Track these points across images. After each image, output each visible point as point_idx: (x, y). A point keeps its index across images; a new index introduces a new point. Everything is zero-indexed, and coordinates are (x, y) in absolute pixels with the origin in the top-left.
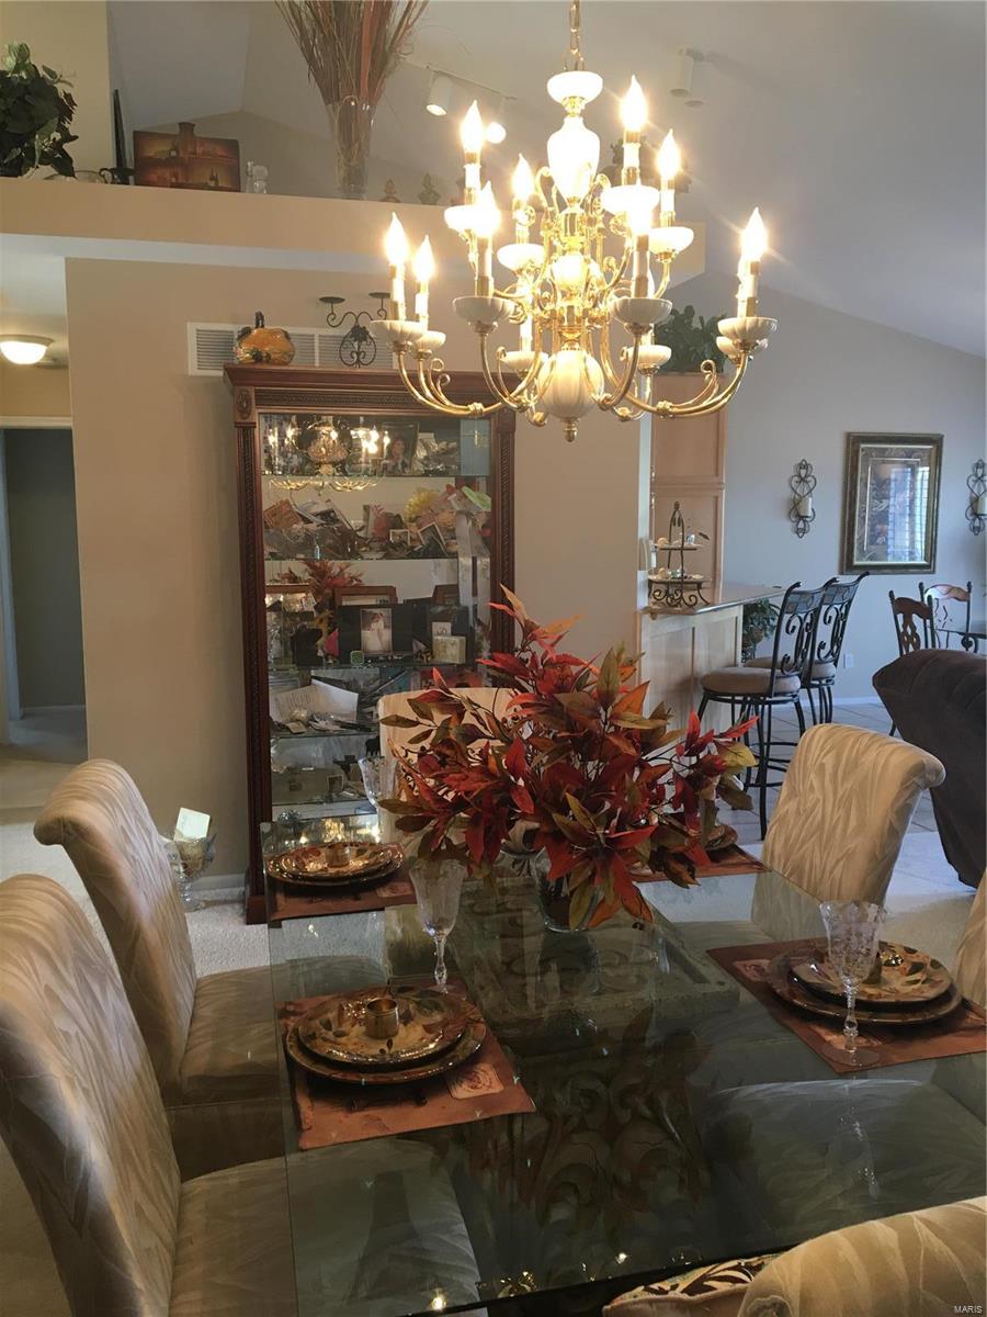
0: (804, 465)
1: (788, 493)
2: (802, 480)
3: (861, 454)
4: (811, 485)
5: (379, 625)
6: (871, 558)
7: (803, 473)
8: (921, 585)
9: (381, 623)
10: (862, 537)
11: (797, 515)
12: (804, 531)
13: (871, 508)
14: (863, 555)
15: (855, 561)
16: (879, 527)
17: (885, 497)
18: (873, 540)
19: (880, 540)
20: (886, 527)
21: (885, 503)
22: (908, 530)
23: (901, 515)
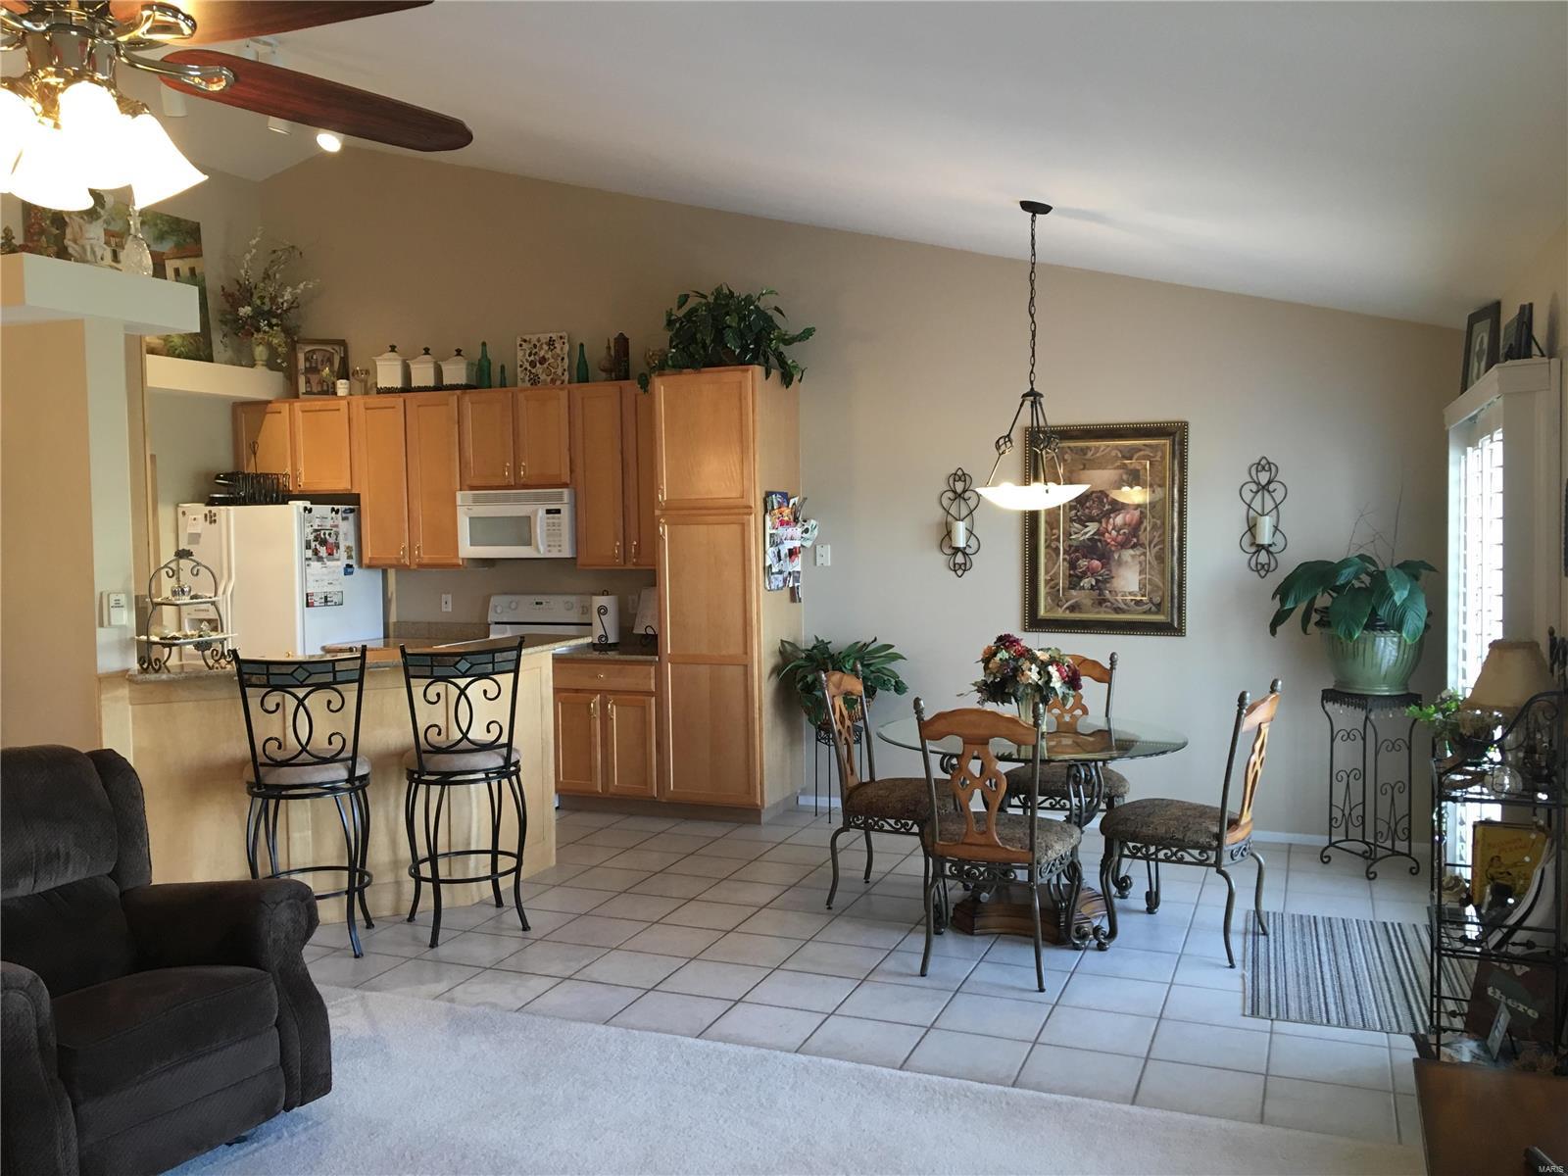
0: (960, 475)
1: (934, 515)
2: (959, 496)
4: (972, 503)
6: (1072, 608)
10: (1053, 577)
11: (960, 560)
12: (965, 567)
13: (1068, 534)
14: (1056, 601)
15: (1042, 612)
16: (1083, 563)
17: (1092, 519)
18: (1074, 582)
19: (1086, 582)
20: (1096, 563)
21: (1092, 527)
22: (1137, 568)
23: (1123, 545)
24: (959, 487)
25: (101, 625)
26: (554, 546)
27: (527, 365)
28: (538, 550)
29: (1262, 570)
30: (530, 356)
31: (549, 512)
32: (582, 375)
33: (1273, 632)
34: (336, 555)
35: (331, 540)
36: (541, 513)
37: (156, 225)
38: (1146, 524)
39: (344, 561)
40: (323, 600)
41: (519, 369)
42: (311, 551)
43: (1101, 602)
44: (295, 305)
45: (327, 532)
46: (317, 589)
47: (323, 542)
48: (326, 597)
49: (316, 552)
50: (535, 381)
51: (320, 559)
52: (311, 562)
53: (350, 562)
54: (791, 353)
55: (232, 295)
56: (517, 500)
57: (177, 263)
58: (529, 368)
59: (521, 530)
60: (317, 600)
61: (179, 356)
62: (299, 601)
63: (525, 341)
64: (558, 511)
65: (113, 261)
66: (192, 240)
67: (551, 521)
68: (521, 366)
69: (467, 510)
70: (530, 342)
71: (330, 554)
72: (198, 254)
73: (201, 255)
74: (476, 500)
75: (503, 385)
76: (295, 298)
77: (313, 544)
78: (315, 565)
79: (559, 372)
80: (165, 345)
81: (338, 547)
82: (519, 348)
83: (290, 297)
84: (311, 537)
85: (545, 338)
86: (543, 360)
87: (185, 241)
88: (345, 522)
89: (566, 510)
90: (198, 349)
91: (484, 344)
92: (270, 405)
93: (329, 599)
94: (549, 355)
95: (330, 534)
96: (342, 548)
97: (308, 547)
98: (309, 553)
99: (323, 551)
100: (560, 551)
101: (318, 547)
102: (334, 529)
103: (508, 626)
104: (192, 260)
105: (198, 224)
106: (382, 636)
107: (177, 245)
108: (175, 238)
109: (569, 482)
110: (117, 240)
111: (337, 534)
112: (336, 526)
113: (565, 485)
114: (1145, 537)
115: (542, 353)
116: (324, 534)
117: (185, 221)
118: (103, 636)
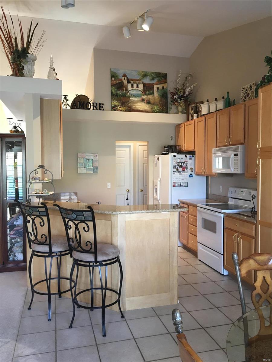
26: (236, 169)
27: (244, 98)
28: (231, 170)
30: (245, 94)
31: (235, 155)
34: (186, 170)
35: (184, 166)
36: (232, 155)
37: (152, 76)
39: (189, 172)
40: (179, 185)
41: (241, 100)
42: (175, 169)
44: (191, 93)
45: (183, 163)
46: (177, 181)
47: (181, 166)
48: (180, 184)
49: (177, 170)
51: (179, 172)
52: (175, 173)
53: (191, 173)
55: (172, 93)
57: (158, 86)
58: (244, 99)
60: (177, 184)
61: (156, 113)
62: (170, 185)
63: (243, 89)
65: (137, 88)
66: (164, 79)
67: (235, 159)
68: (242, 99)
69: (215, 155)
70: (245, 89)
71: (183, 170)
72: (166, 82)
73: (167, 82)
76: (191, 90)
77: (176, 167)
78: (177, 174)
80: (152, 110)
81: (187, 168)
82: (241, 92)
83: (189, 90)
84: (176, 165)
85: (249, 85)
86: (248, 95)
87: (161, 79)
88: (191, 160)
89: (240, 154)
90: (163, 110)
91: (228, 93)
92: (181, 125)
93: (181, 185)
95: (184, 164)
96: (189, 168)
97: (174, 167)
98: (175, 170)
99: (180, 169)
100: (237, 171)
101: (178, 168)
102: (186, 162)
103: (233, 199)
104: (163, 84)
105: (167, 73)
106: (205, 198)
107: (159, 81)
108: (158, 79)
109: (243, 143)
110: (138, 82)
111: (187, 164)
112: (187, 161)
115: (248, 92)
116: (181, 164)
117: (162, 73)
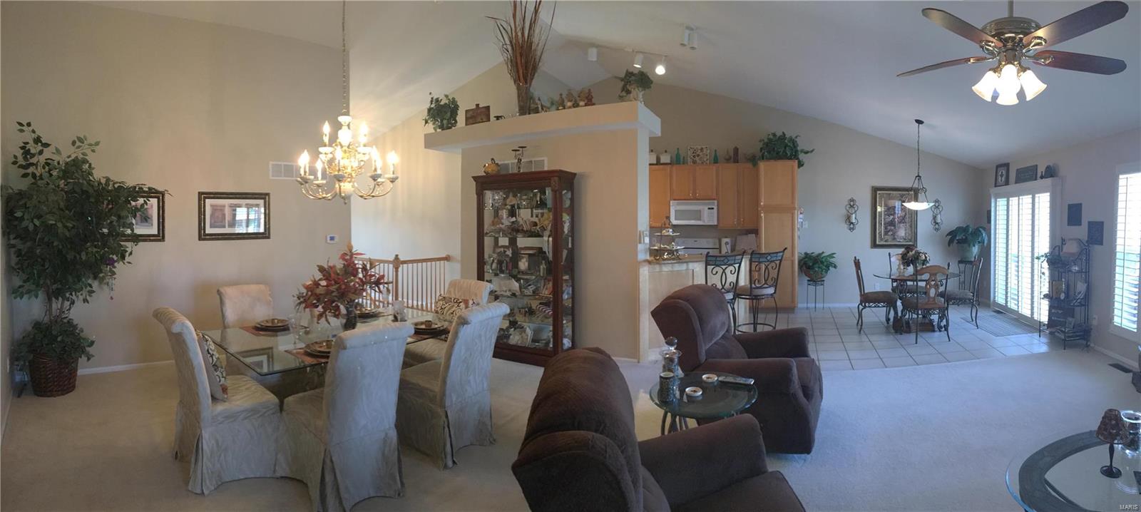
0: (852, 200)
1: (844, 212)
2: (852, 207)
3: (878, 196)
4: (856, 209)
5: (524, 260)
6: (886, 241)
7: (852, 204)
8: (889, 254)
9: (525, 260)
10: (880, 232)
11: (851, 226)
12: (853, 229)
13: (884, 219)
14: (881, 239)
15: (878, 243)
16: (889, 228)
17: (891, 215)
18: (886, 233)
19: (890, 233)
20: (893, 228)
21: (892, 217)
22: (904, 229)
23: (900, 223)
24: (852, 203)
25: (640, 243)
26: (710, 221)
27: (692, 157)
28: (704, 222)
29: (937, 230)
30: (693, 154)
31: (709, 209)
32: (716, 161)
33: (949, 245)
36: (706, 208)
38: (907, 216)
41: (690, 158)
43: (894, 239)
50: (694, 162)
54: (801, 156)
56: (696, 204)
59: (698, 215)
63: (692, 148)
64: (713, 208)
67: (709, 212)
69: (674, 208)
70: (694, 149)
74: (678, 204)
75: (684, 164)
79: (705, 160)
82: (690, 151)
85: (699, 147)
86: (698, 156)
89: (715, 208)
91: (678, 149)
94: (701, 154)
100: (712, 223)
109: (716, 198)
113: (714, 199)
114: (907, 220)
115: (698, 153)
118: (640, 247)
